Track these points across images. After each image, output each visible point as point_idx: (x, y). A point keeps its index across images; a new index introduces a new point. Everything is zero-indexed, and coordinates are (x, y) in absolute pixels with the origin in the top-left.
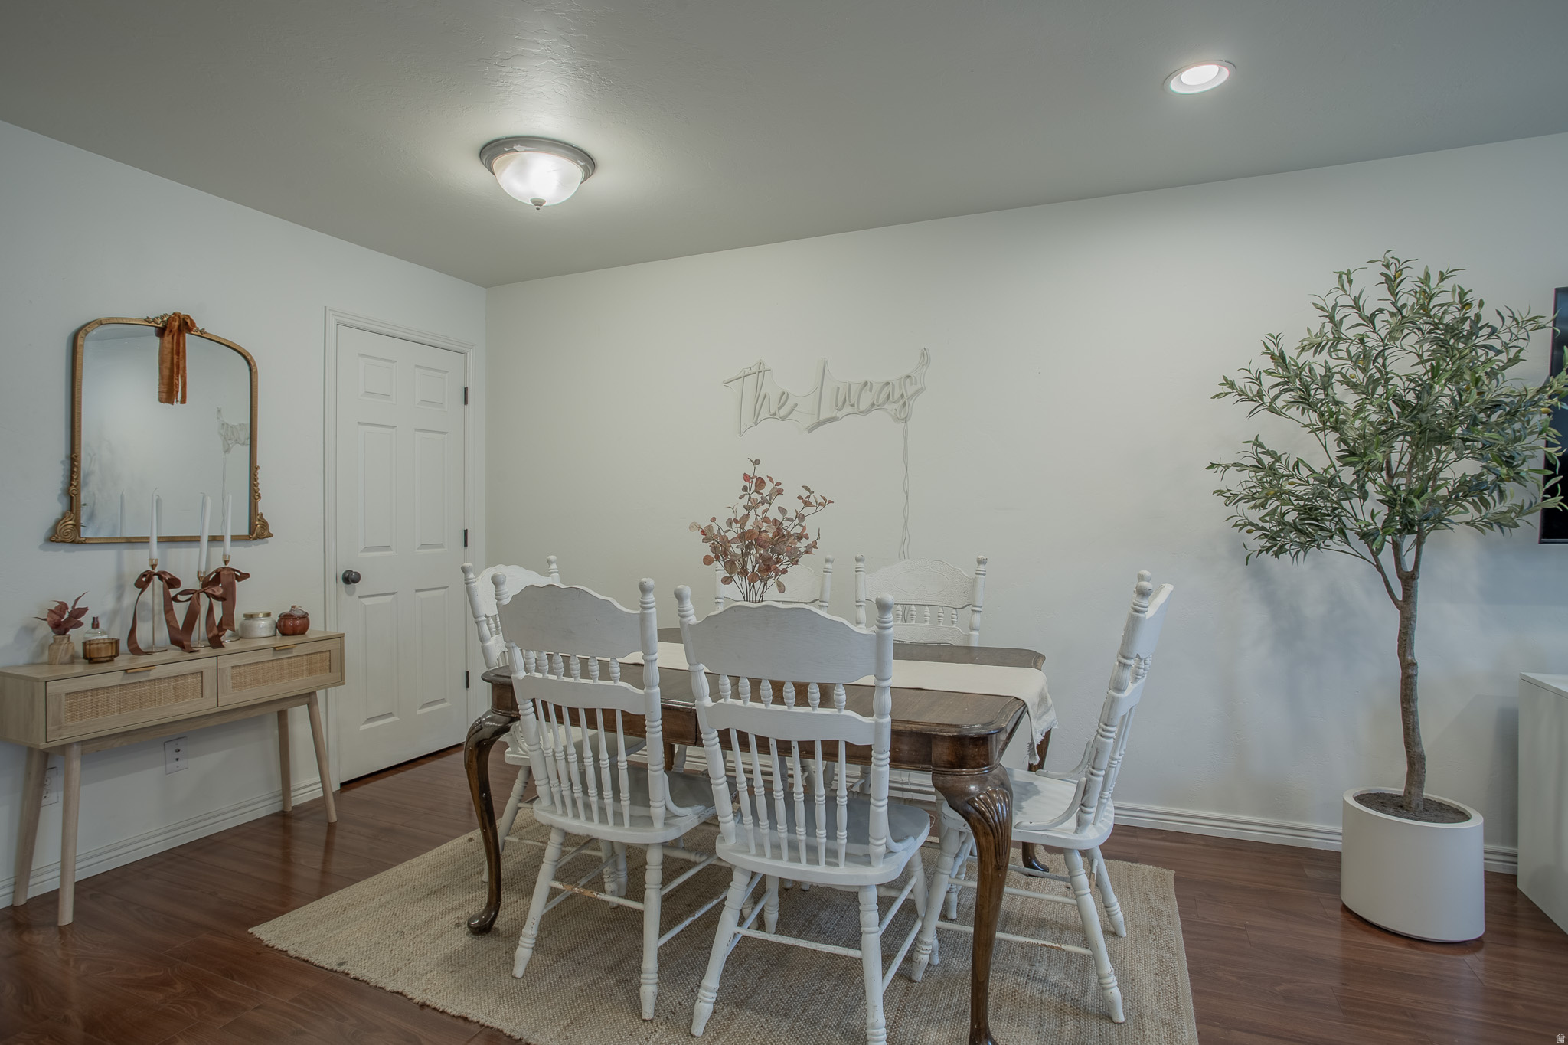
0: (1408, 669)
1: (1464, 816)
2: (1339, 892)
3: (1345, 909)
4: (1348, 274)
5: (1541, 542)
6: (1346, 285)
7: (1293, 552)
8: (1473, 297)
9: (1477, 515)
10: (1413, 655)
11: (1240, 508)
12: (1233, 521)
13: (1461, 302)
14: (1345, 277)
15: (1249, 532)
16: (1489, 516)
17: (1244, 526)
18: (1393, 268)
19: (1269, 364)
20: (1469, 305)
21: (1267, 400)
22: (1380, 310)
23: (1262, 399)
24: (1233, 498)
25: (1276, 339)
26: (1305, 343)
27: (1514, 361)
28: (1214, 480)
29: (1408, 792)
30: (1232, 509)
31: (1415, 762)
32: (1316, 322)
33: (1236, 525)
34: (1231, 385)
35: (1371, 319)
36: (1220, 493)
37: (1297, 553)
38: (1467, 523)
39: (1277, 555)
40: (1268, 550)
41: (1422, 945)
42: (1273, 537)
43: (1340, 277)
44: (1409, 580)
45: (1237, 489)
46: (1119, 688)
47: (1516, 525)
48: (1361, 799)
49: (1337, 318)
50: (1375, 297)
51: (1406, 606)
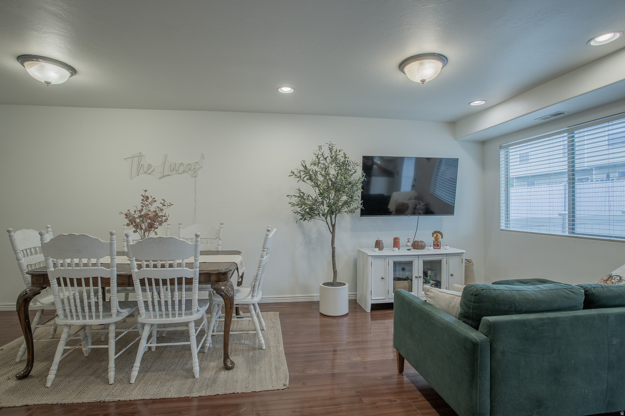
0: (333, 248)
1: (345, 284)
2: (319, 310)
3: (321, 313)
4: (321, 147)
5: (360, 216)
6: (320, 149)
7: (308, 220)
8: (347, 156)
9: (347, 210)
10: (334, 245)
11: (295, 207)
12: (293, 211)
13: (345, 157)
14: (320, 147)
15: (297, 214)
16: (350, 210)
17: (296, 213)
18: (331, 146)
19: (303, 169)
20: (346, 157)
21: (302, 178)
22: (328, 157)
23: (301, 178)
24: (293, 205)
25: (304, 162)
26: (312, 163)
27: (355, 172)
28: (288, 200)
29: (333, 280)
30: (293, 208)
31: (335, 272)
32: (314, 158)
33: (294, 212)
34: (293, 173)
35: (326, 159)
36: (290, 203)
37: (309, 220)
38: (345, 212)
39: (304, 221)
40: (302, 219)
41: (336, 318)
42: (303, 216)
43: (319, 147)
44: (333, 226)
45: (295, 202)
46: (262, 257)
47: (355, 212)
48: (324, 284)
49: (319, 157)
50: (327, 154)
51: (333, 233)
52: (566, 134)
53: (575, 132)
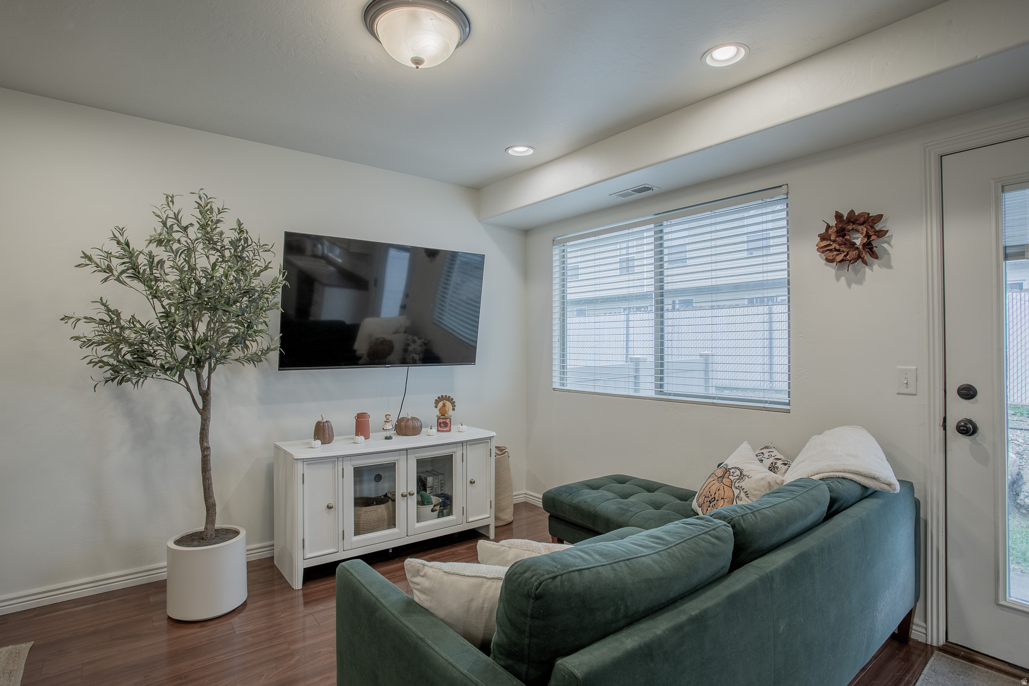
0: (205, 450)
1: (236, 533)
4: (172, 197)
5: (279, 370)
6: (171, 204)
7: (134, 381)
8: (245, 227)
9: (242, 355)
10: (208, 442)
11: (94, 350)
12: (88, 360)
13: (239, 230)
14: (170, 199)
15: (100, 367)
16: (249, 355)
17: (96, 363)
18: (203, 199)
19: (115, 249)
20: (242, 231)
21: (116, 273)
22: (192, 225)
23: (112, 272)
24: (88, 343)
25: (122, 231)
26: (153, 238)
27: (266, 268)
28: (68, 329)
29: (206, 528)
30: (87, 351)
31: (210, 508)
32: (159, 227)
33: (90, 362)
34: (90, 259)
35: (185, 229)
36: (77, 338)
37: (137, 382)
38: (236, 360)
39: (120, 383)
40: (113, 380)
41: (210, 623)
42: (116, 371)
43: (167, 197)
44: (205, 395)
45: (90, 336)
47: (261, 361)
48: (179, 542)
49: (168, 225)
50: (190, 215)
51: (204, 412)
52: (652, 226)
53: (665, 223)
